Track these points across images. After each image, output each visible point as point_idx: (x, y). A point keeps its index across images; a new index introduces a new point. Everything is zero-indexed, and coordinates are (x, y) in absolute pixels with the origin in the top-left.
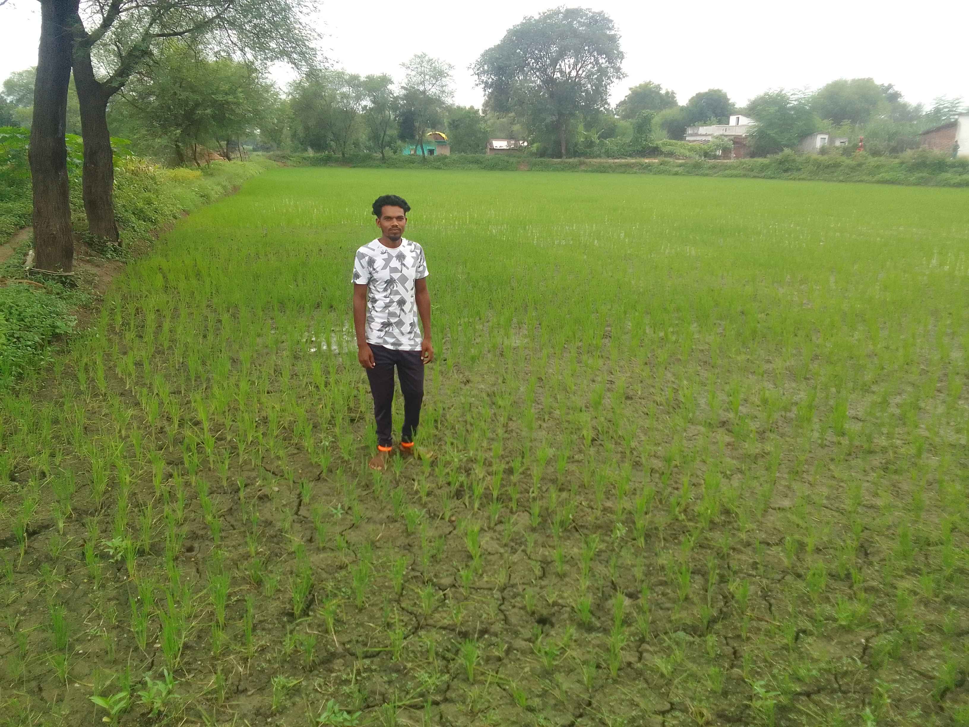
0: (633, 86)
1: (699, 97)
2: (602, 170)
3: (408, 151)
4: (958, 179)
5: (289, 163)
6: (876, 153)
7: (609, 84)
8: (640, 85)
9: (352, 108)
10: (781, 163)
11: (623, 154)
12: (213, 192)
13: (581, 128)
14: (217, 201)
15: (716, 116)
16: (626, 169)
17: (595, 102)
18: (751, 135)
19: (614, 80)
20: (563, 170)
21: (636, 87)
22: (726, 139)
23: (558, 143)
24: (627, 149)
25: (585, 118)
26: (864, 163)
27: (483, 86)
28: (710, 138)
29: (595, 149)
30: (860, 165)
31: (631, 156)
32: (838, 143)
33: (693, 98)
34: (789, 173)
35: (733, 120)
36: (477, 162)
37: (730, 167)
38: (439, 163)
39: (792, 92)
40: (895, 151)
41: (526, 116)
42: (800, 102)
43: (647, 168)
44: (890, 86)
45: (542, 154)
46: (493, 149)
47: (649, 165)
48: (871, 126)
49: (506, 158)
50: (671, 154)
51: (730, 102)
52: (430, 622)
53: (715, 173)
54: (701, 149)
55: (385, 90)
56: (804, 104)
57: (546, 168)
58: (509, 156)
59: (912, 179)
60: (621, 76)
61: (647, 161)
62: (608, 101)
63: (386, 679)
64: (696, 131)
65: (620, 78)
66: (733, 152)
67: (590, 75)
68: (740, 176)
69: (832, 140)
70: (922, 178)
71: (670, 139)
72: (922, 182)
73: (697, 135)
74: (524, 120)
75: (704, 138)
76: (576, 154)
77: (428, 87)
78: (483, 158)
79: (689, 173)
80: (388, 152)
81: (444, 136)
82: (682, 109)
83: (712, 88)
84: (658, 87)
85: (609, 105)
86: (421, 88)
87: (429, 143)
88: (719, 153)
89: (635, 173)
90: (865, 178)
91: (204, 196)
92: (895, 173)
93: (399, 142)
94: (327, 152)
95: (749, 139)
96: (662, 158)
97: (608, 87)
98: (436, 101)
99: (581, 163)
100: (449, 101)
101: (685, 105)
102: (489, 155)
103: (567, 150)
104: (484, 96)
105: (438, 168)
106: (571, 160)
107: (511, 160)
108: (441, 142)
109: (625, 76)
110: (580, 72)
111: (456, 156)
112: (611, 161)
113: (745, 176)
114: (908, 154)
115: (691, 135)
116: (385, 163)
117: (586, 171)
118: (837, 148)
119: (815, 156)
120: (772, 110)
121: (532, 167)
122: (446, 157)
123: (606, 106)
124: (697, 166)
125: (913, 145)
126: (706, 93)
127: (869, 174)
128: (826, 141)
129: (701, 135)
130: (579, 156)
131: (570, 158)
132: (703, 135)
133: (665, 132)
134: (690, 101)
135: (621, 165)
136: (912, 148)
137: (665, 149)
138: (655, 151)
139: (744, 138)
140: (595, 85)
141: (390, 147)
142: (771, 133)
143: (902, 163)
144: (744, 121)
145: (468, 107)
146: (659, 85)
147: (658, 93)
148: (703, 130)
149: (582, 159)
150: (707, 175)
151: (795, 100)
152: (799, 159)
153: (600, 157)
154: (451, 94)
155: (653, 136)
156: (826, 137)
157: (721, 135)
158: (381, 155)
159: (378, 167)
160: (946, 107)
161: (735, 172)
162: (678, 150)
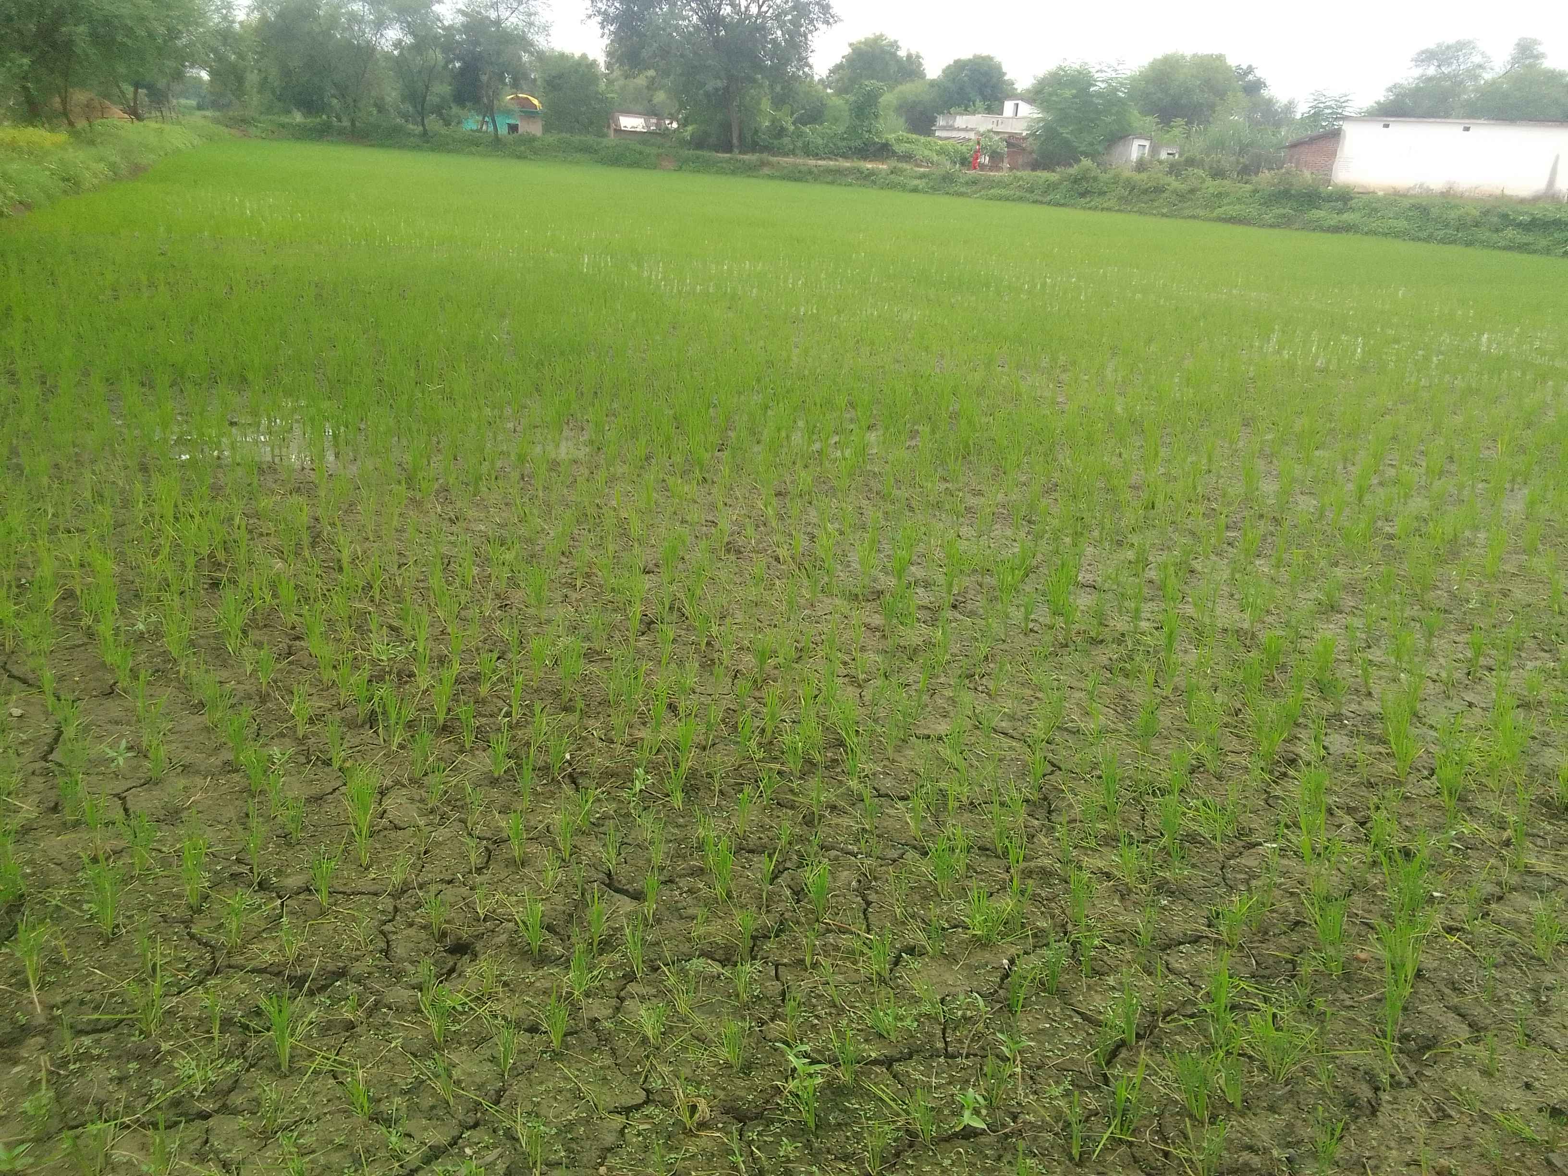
0: (854, 40)
1: (959, 66)
2: (797, 176)
3: (471, 123)
4: (1334, 219)
5: (252, 130)
6: (1218, 174)
7: (811, 32)
8: (866, 39)
9: (368, 42)
10: (1076, 181)
11: (832, 153)
12: (87, 174)
13: (766, 105)
14: (95, 188)
15: (984, 99)
16: (835, 177)
17: (788, 62)
18: (1033, 134)
19: (819, 25)
20: (733, 173)
21: (860, 43)
22: (996, 138)
23: (726, 127)
24: (840, 144)
25: (771, 86)
26: (1199, 189)
27: (599, 19)
28: (972, 136)
29: (786, 140)
30: (1192, 191)
31: (844, 156)
32: (1163, 156)
33: (949, 67)
34: (1088, 199)
35: (1009, 106)
36: (586, 149)
37: (1000, 184)
38: (523, 148)
39: (1098, 68)
40: (1246, 171)
41: (672, 77)
42: (1110, 85)
43: (867, 178)
44: (1250, 70)
45: (699, 143)
46: (619, 131)
47: (872, 173)
48: (1215, 129)
49: (639, 147)
50: (908, 157)
51: (1006, 78)
52: (238, 960)
53: (975, 192)
54: (956, 151)
55: (427, 13)
56: (1116, 90)
57: (705, 167)
58: (644, 143)
59: (1268, 217)
60: (831, 20)
61: (869, 166)
62: (811, 61)
63: (114, 1072)
64: (951, 123)
65: (828, 23)
66: (1006, 160)
67: (779, 15)
68: (1013, 200)
69: (1154, 150)
70: (1284, 216)
71: (910, 131)
72: (1284, 223)
73: (952, 128)
74: (668, 82)
75: (962, 135)
76: (754, 147)
77: (504, 13)
78: (598, 144)
79: (934, 189)
80: (433, 123)
81: (536, 102)
82: (933, 84)
83: (978, 53)
84: (895, 45)
85: (811, 67)
86: (493, 15)
87: (508, 113)
88: (985, 160)
89: (850, 185)
90: (1201, 213)
91: (68, 180)
92: (1243, 207)
93: (455, 110)
94: (324, 117)
95: (1030, 139)
96: (893, 163)
97: (809, 36)
98: (521, 41)
99: (763, 164)
100: (541, 42)
101: (935, 77)
102: (611, 139)
103: (741, 138)
104: (602, 36)
105: (520, 157)
106: (746, 157)
107: (647, 150)
108: (529, 113)
109: (837, 20)
110: (764, 8)
111: (552, 138)
112: (812, 162)
113: (1021, 199)
114: (1265, 176)
115: (943, 128)
116: (428, 142)
117: (771, 177)
118: (1161, 162)
119: (1127, 173)
120: (1068, 93)
121: (681, 165)
122: (533, 139)
123: (806, 69)
124: (948, 178)
125: (1273, 164)
126: (970, 60)
127: (1206, 206)
128: (1147, 151)
129: (959, 129)
130: (761, 152)
131: (745, 153)
132: (963, 130)
133: (902, 120)
134: (944, 71)
135: (829, 171)
136: (1270, 169)
137: (900, 149)
138: (883, 151)
139: (1025, 139)
140: (789, 32)
141: (440, 115)
142: (1066, 132)
143: (1256, 191)
144: (1026, 109)
145: (577, 55)
146: (896, 42)
147: (894, 55)
148: (961, 121)
149: (765, 156)
150: (962, 194)
151: (1103, 81)
152: (1104, 177)
153: (795, 155)
154: (545, 29)
155: (880, 125)
156: (1147, 143)
157: (989, 131)
158: (421, 128)
159: (417, 148)
160: (1327, 107)
161: (1003, 192)
162: (921, 152)
